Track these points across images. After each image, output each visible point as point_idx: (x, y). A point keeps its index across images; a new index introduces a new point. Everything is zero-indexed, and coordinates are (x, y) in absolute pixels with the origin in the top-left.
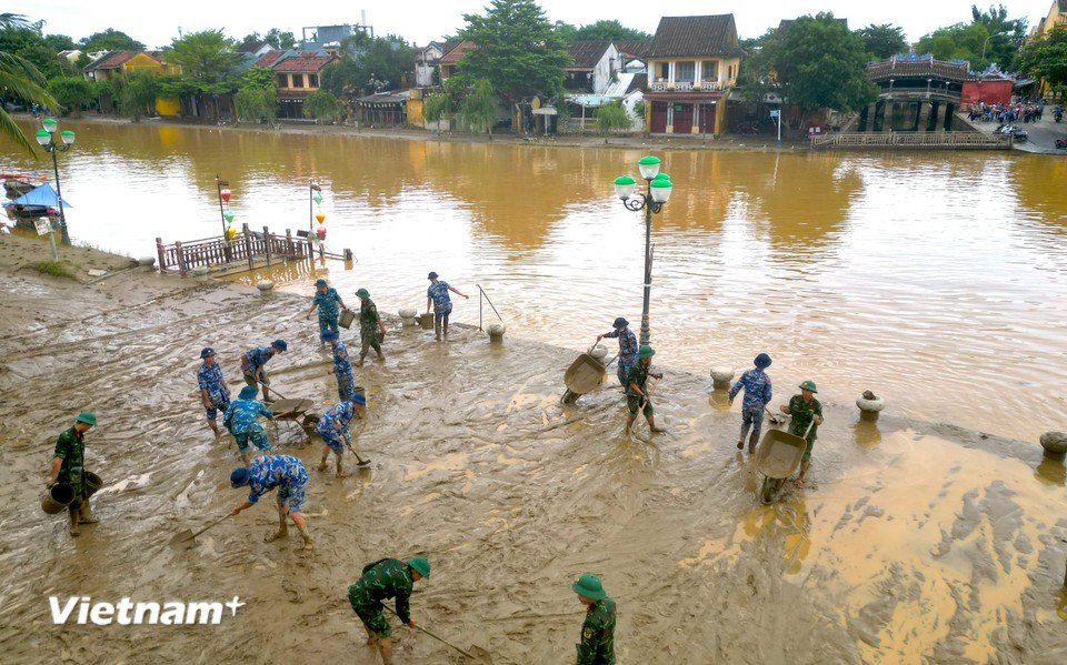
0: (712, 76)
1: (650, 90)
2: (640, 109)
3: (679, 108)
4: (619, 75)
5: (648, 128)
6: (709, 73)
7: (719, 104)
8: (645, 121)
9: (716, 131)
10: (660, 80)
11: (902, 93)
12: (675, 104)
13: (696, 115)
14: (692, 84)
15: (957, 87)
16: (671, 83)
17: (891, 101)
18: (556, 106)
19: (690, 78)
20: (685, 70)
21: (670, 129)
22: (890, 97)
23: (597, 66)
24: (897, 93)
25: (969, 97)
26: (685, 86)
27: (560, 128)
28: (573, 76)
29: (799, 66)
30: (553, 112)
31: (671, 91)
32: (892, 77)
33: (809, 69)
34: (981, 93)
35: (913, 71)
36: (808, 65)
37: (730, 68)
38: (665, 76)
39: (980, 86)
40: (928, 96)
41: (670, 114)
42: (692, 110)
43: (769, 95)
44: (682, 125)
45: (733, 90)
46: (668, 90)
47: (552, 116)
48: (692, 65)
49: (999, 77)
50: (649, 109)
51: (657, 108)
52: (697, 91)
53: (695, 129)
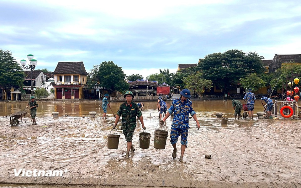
0: (77, 80)
1: (56, 85)
2: (52, 91)
3: (66, 90)
4: (45, 82)
5: (56, 97)
6: (76, 79)
7: (80, 89)
8: (54, 95)
9: (80, 98)
10: (59, 81)
11: (140, 90)
12: (65, 89)
13: (72, 93)
14: (70, 82)
15: (155, 88)
16: (63, 82)
17: (137, 92)
18: (20, 91)
19: (70, 81)
20: (68, 78)
21: (63, 97)
22: (137, 91)
23: (37, 78)
24: (139, 90)
25: (159, 91)
26: (68, 83)
27: (22, 98)
28: (27, 81)
29: (104, 76)
30: (19, 92)
31: (63, 85)
32: (137, 86)
33: (106, 77)
34: (162, 90)
35: (143, 84)
36: (106, 76)
37: (83, 78)
38: (61, 80)
39: (161, 88)
40: (148, 91)
41: (63, 92)
42: (71, 91)
43: (96, 87)
44: (68, 96)
45: (85, 85)
46: (62, 84)
47: (19, 94)
48: (70, 77)
49: (166, 86)
50: (56, 91)
51: (59, 91)
52: (72, 85)
53: (73, 97)
